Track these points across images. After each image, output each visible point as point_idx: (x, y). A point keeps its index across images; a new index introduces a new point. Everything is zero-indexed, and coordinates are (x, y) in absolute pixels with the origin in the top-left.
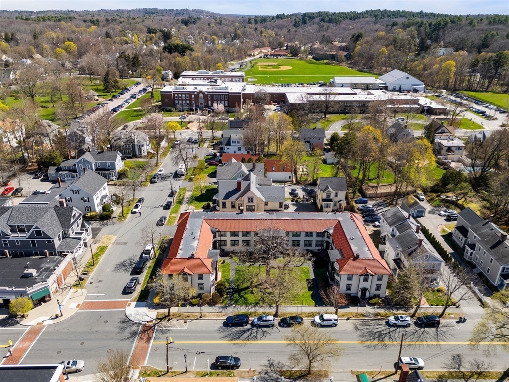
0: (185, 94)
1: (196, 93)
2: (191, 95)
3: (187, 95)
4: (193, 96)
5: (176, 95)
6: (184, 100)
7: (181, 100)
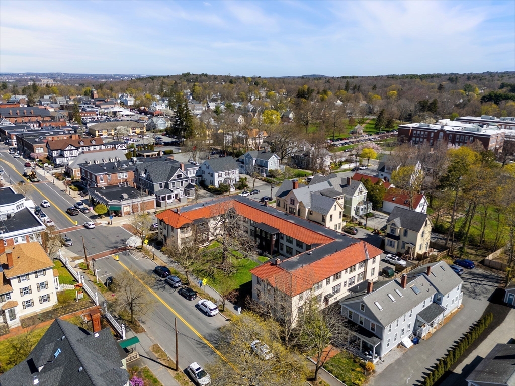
0: (425, 131)
1: (435, 131)
2: (430, 133)
3: (427, 133)
4: (432, 134)
5: (415, 132)
6: (422, 138)
7: (418, 137)
